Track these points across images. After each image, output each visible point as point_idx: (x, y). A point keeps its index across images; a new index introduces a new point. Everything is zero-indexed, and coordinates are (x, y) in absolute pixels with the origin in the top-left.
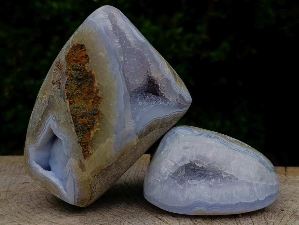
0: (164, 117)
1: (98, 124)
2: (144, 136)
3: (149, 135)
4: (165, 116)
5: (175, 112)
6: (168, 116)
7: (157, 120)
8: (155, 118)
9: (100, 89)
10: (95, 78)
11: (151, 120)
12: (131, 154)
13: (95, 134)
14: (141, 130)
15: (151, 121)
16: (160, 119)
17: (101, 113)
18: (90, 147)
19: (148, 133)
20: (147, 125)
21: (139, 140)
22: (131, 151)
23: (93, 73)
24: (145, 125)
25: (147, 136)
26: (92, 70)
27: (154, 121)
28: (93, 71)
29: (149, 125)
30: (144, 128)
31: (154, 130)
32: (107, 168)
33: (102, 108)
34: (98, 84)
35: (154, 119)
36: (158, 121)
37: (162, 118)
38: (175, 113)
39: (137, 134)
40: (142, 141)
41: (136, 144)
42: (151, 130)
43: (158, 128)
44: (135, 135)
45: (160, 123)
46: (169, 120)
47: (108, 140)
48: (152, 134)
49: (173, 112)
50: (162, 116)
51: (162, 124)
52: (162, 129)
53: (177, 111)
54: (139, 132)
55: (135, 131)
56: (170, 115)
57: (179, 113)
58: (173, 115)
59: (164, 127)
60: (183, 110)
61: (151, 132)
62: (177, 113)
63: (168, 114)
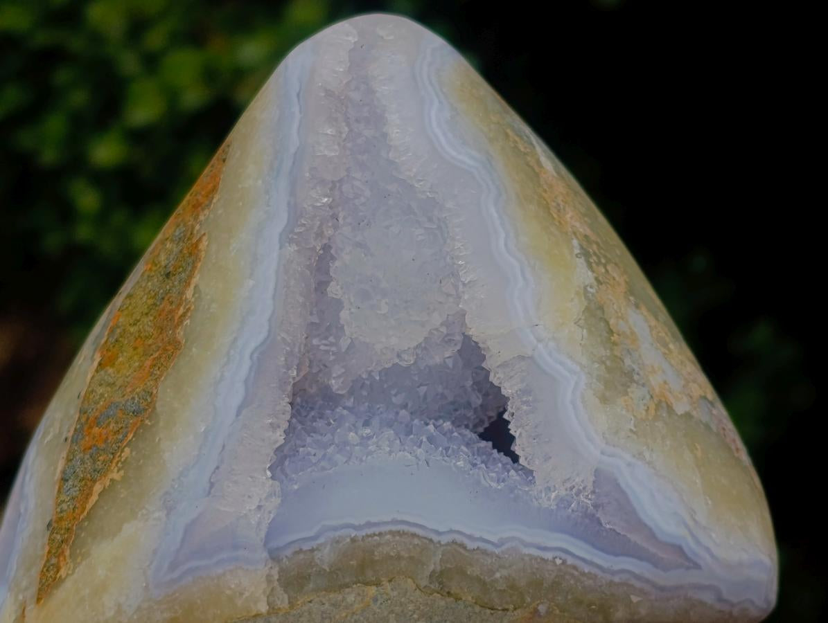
0: (459, 538)
1: (127, 452)
2: (317, 589)
4: (470, 537)
5: (545, 549)
6: (489, 548)
7: (414, 535)
10: (199, 265)
11: (374, 520)
13: (102, 494)
14: (306, 547)
15: (369, 524)
16: (431, 540)
17: (155, 409)
18: (68, 552)
19: (347, 586)
20: (338, 533)
21: (282, 601)
23: (204, 244)
24: (335, 529)
25: (340, 597)
26: (204, 234)
27: (391, 532)
28: (205, 238)
29: (353, 540)
30: (321, 540)
31: (388, 586)
33: (165, 394)
34: (197, 288)
35: (394, 522)
36: (416, 541)
37: (445, 539)
38: (549, 556)
39: (274, 556)
40: (305, 608)
41: (263, 608)
42: (370, 575)
43: (418, 587)
44: (265, 555)
45: (434, 564)
46: (498, 575)
47: (129, 529)
48: (375, 600)
49: (528, 539)
50: (451, 531)
51: (442, 572)
52: (442, 603)
53: (564, 545)
54: (289, 552)
55: (263, 534)
56: (504, 548)
57: (575, 568)
58: (532, 557)
59: (457, 599)
60: (616, 568)
61: (367, 584)
62: (564, 562)
63: (494, 539)
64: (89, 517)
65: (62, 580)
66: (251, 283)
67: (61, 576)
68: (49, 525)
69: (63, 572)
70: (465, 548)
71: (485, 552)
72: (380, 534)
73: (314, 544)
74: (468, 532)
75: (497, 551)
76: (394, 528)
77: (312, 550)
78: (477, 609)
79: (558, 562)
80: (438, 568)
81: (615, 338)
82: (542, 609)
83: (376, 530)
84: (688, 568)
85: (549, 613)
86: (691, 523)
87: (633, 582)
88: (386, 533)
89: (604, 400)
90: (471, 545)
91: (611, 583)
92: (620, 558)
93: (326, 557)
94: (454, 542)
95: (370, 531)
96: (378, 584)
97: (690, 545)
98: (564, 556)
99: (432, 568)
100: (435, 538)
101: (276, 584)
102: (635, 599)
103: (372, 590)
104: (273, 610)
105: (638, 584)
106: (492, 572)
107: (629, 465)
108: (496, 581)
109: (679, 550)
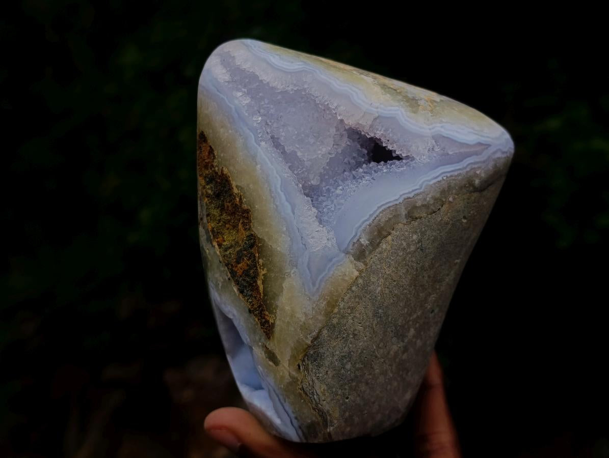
0: (406, 196)
1: (261, 261)
2: (370, 252)
3: (384, 246)
4: (409, 193)
5: (437, 177)
6: (418, 191)
7: (389, 207)
8: (379, 205)
9: (242, 194)
10: (231, 179)
11: (371, 212)
12: (357, 300)
13: (263, 283)
14: (355, 240)
15: (371, 216)
16: (396, 205)
17: (259, 238)
18: (267, 313)
19: (380, 243)
20: (363, 226)
21: (361, 265)
22: (353, 291)
23: (226, 171)
24: (360, 226)
25: (380, 249)
26: (222, 168)
27: (380, 212)
28: (224, 169)
29: (370, 225)
30: (359, 234)
31: (393, 232)
32: (312, 342)
33: (258, 230)
34: (237, 186)
35: (379, 208)
36: (391, 209)
37: (401, 200)
38: (440, 179)
39: (347, 252)
40: (371, 262)
41: (356, 273)
42: (385, 233)
43: (404, 224)
44: (343, 254)
45: (404, 212)
46: (428, 199)
47: (286, 285)
48: (393, 240)
49: (429, 178)
50: (401, 196)
51: (408, 213)
52: (416, 223)
53: (440, 172)
54: (351, 247)
55: (337, 248)
56: (423, 188)
57: (451, 176)
58: (435, 184)
59: (421, 218)
60: (465, 165)
61: (386, 237)
62: (447, 177)
63: (417, 187)
64: (265, 295)
65: (273, 324)
66: (259, 166)
67: (272, 323)
68: (250, 311)
69: (271, 321)
70: (410, 198)
71: (418, 195)
72: (377, 216)
73: (357, 237)
74: (407, 191)
75: (421, 190)
76: (381, 210)
77: (358, 240)
78: (429, 216)
79: (445, 178)
80: (406, 212)
81: (398, 91)
82: (451, 199)
83: (375, 215)
84: (487, 148)
85: (454, 199)
86: (476, 132)
87: (474, 166)
88: (379, 214)
89: (415, 112)
90: (411, 195)
91: (467, 172)
92: (465, 161)
93: (364, 241)
94: (405, 199)
95: (373, 218)
96: (390, 234)
97: (483, 140)
98: (443, 175)
99: (404, 214)
100: (397, 202)
101: (355, 262)
102: (478, 172)
103: (390, 238)
104: (361, 271)
105: (476, 166)
106: (425, 199)
107: (442, 127)
108: (429, 201)
109: (480, 144)
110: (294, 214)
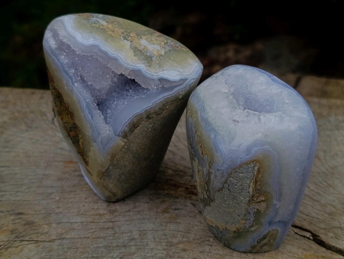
0: (145, 109)
1: (80, 136)
2: (130, 135)
3: (136, 131)
4: (147, 108)
5: (160, 99)
6: (152, 107)
7: (138, 115)
8: (133, 114)
9: (68, 104)
10: (63, 95)
11: (129, 118)
12: (125, 154)
14: (122, 130)
15: (129, 119)
16: (141, 113)
18: (85, 156)
19: (134, 130)
20: (126, 125)
21: (126, 140)
22: (122, 151)
23: (60, 91)
24: (124, 124)
25: (134, 133)
26: (58, 88)
29: (129, 123)
30: (124, 128)
32: (105, 171)
33: (77, 122)
34: (66, 100)
35: (133, 115)
36: (139, 115)
37: (143, 111)
38: (162, 100)
39: (119, 136)
40: (130, 138)
41: (123, 144)
42: (136, 126)
43: (145, 121)
44: (117, 137)
45: (145, 116)
46: (156, 109)
47: (92, 148)
48: (140, 129)
49: (157, 100)
50: (143, 109)
51: (147, 116)
52: (151, 120)
53: (162, 96)
54: (120, 133)
55: (114, 134)
56: (154, 104)
57: (167, 98)
58: (160, 102)
59: (153, 118)
60: (174, 92)
61: (137, 127)
62: (165, 98)
63: (151, 105)
64: (83, 149)
67: (87, 161)
68: (78, 153)
70: (147, 110)
71: (151, 108)
72: (132, 119)
73: (123, 129)
74: (146, 107)
75: (153, 106)
76: (134, 116)
77: (124, 130)
78: (157, 116)
79: (164, 99)
80: (146, 116)
82: (167, 107)
83: (131, 119)
84: (186, 81)
85: (169, 107)
86: (180, 73)
87: (179, 91)
88: (133, 118)
89: (150, 66)
90: (148, 109)
91: (175, 94)
92: (174, 90)
93: (127, 129)
94: (145, 111)
95: (130, 120)
96: (139, 126)
97: (183, 77)
98: (164, 98)
99: (145, 117)
100: (142, 112)
101: (123, 139)
102: (181, 93)
103: (139, 128)
104: (126, 143)
105: (180, 91)
106: (155, 110)
107: (163, 74)
108: (157, 110)
109: (182, 80)
110: (93, 120)
